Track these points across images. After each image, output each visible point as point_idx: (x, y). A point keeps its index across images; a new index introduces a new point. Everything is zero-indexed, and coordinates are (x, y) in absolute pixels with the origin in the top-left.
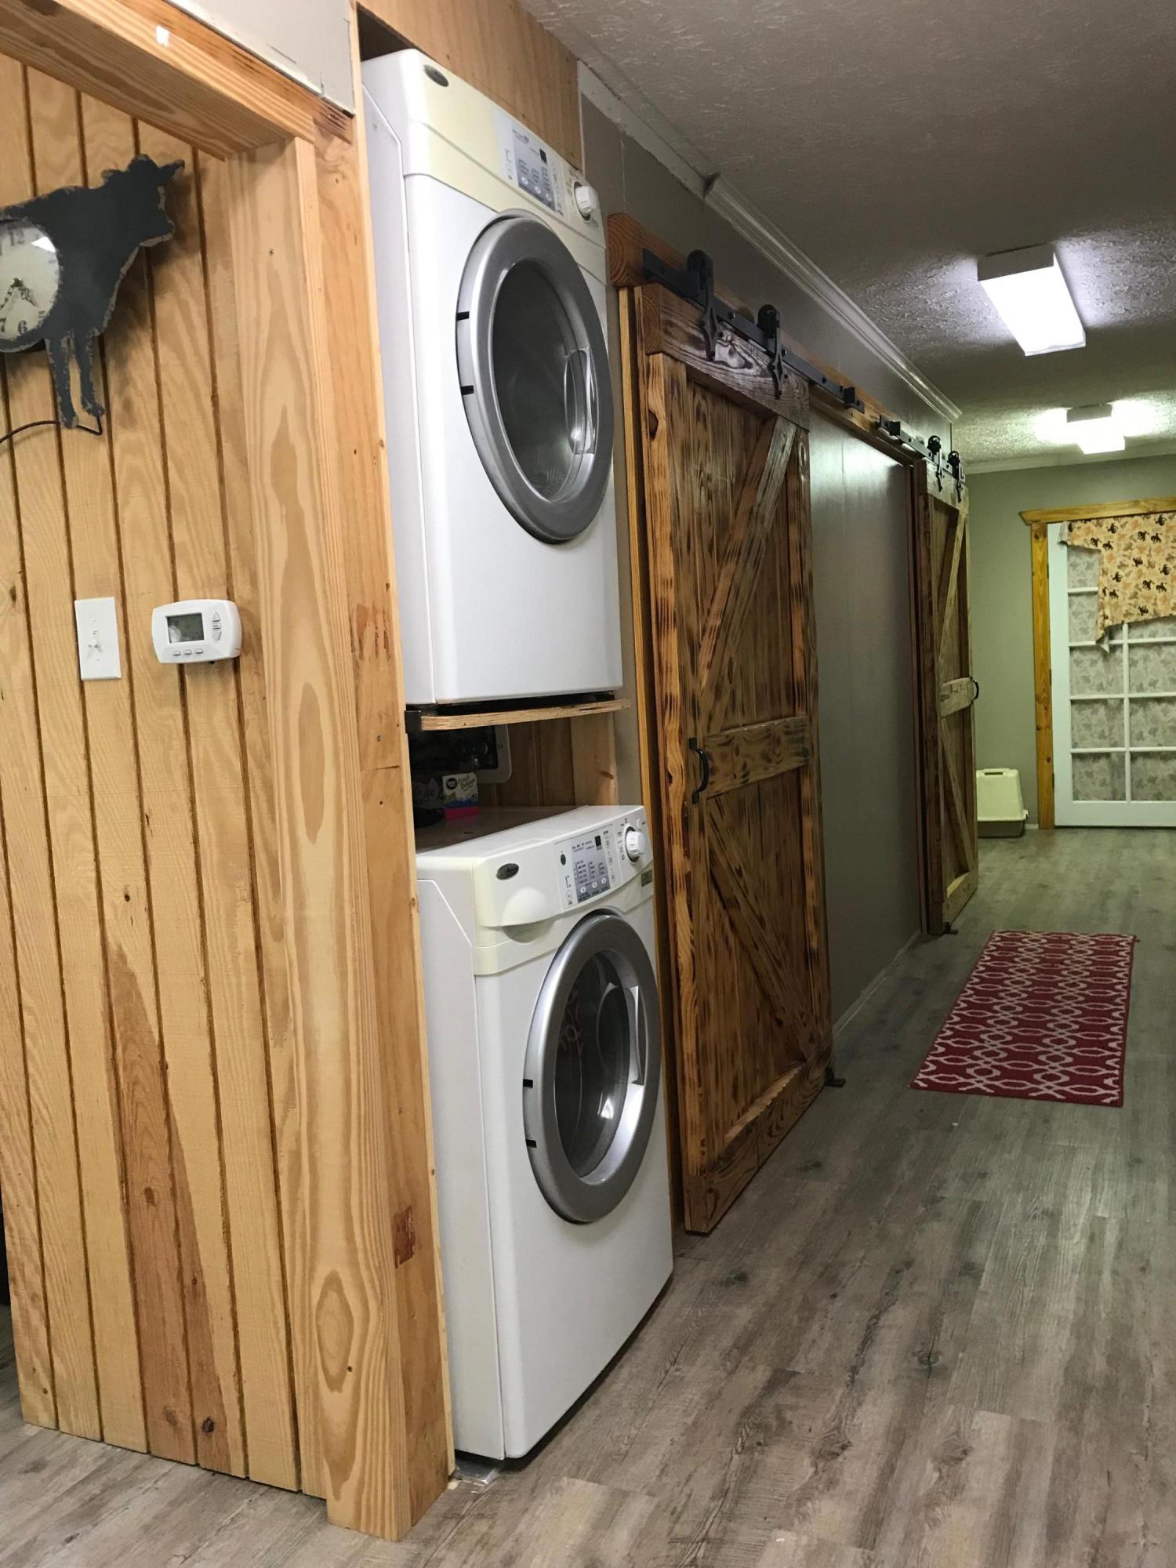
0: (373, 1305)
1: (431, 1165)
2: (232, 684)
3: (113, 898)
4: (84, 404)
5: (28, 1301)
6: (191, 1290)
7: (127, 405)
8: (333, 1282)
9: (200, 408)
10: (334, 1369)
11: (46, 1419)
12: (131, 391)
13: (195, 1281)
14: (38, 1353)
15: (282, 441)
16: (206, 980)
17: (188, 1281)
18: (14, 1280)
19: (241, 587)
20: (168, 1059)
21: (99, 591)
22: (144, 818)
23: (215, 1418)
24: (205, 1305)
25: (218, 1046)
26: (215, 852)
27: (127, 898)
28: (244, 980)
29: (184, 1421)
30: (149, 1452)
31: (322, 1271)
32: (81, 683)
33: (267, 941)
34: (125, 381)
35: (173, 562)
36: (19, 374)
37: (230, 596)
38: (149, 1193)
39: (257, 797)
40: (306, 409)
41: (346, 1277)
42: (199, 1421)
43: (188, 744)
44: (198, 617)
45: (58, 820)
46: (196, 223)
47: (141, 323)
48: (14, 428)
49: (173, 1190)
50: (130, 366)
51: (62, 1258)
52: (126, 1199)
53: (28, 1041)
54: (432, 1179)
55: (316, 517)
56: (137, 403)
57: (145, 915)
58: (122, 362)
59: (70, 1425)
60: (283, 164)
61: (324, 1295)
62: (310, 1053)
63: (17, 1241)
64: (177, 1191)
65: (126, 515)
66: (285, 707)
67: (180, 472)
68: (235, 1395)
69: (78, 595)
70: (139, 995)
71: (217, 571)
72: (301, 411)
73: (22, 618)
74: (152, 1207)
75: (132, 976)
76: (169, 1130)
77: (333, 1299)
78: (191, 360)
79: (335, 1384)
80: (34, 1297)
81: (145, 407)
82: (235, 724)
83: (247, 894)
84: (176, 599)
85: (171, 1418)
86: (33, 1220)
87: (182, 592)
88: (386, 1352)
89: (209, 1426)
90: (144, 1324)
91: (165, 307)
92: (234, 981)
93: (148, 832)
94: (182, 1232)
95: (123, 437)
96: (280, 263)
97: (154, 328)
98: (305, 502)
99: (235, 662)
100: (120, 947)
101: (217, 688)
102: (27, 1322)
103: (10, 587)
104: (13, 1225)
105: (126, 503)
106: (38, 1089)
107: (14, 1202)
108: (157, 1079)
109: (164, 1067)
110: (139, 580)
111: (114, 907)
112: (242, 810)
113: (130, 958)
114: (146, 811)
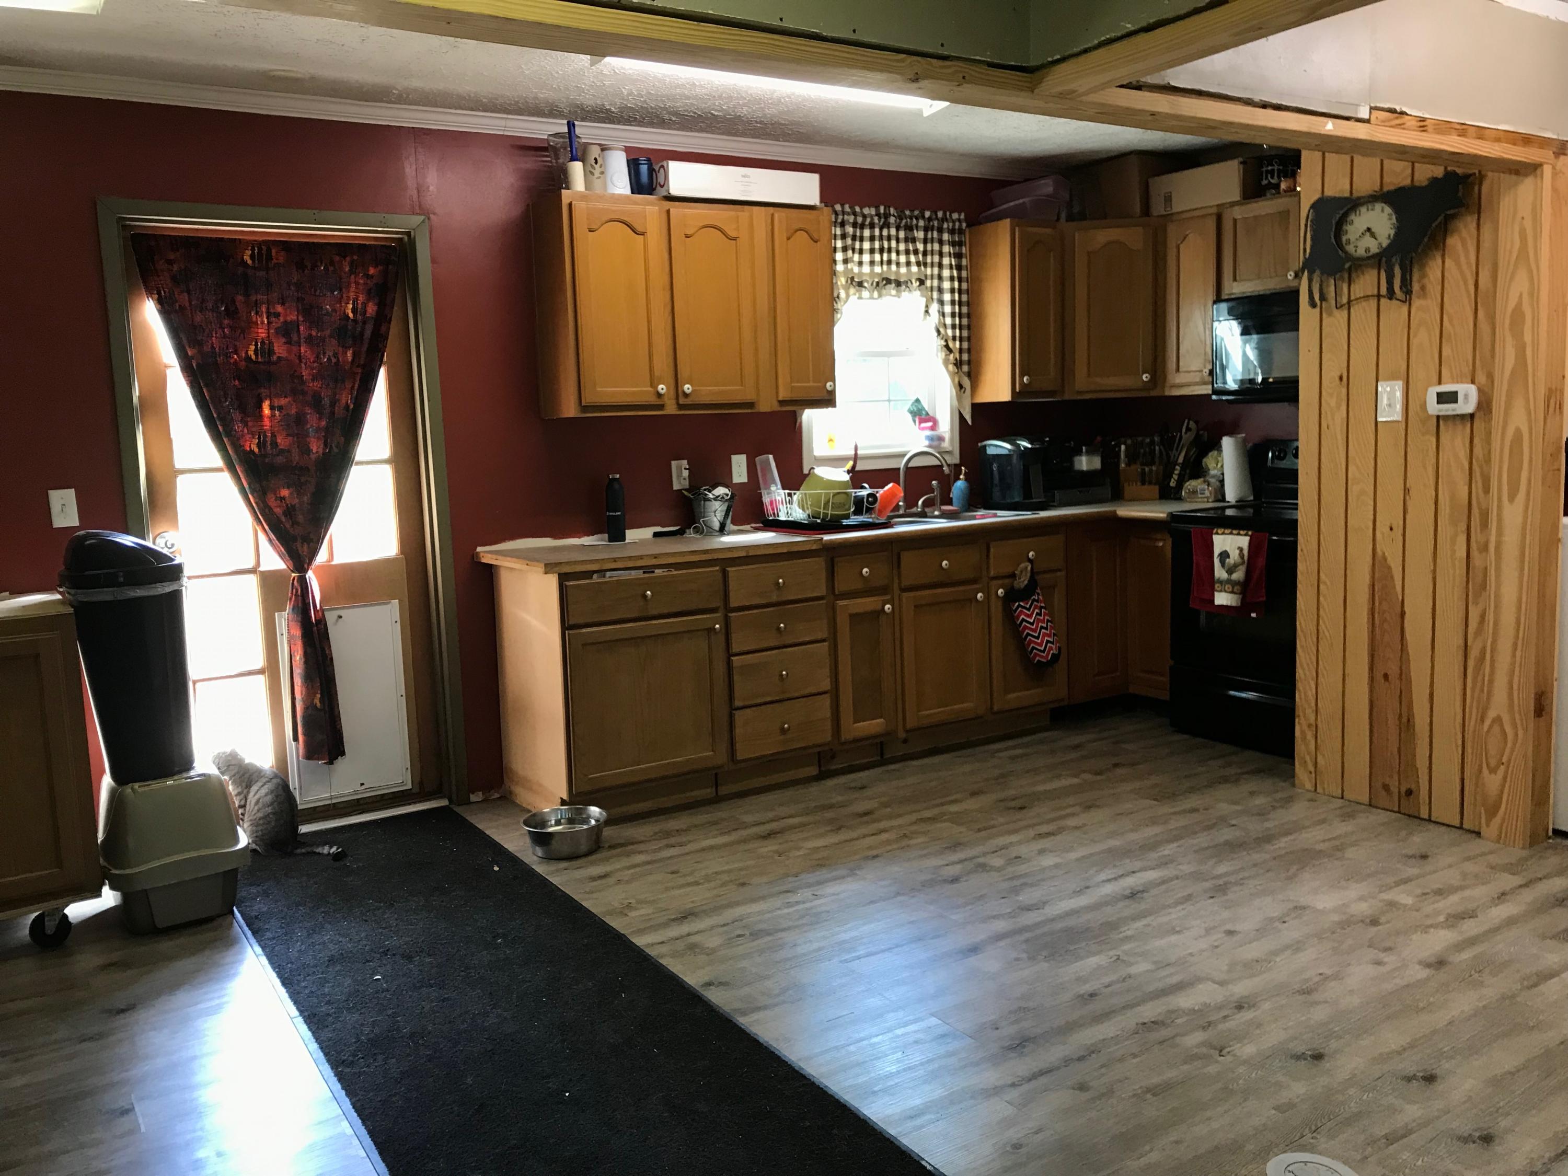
0: (1520, 733)
1: (1555, 675)
2: (1469, 425)
3: (1382, 528)
4: (1401, 288)
5: (1305, 727)
6: (1407, 725)
7: (1423, 288)
8: (1498, 720)
9: (1468, 291)
10: (1493, 763)
11: (1309, 786)
12: (1426, 281)
13: (1409, 720)
14: (1309, 753)
15: (1518, 310)
16: (1434, 571)
17: (1404, 720)
18: (1299, 716)
19: (1481, 378)
20: (1406, 609)
21: (1393, 377)
22: (1406, 491)
23: (1413, 787)
24: (1414, 733)
25: (1437, 603)
26: (1448, 508)
27: (1391, 529)
28: (1458, 572)
29: (1395, 790)
30: (1370, 805)
31: (1491, 714)
32: (1376, 422)
33: (1475, 553)
34: (1423, 276)
35: (1440, 365)
36: (1359, 272)
37: (1473, 382)
38: (1386, 676)
39: (1476, 482)
40: (1534, 293)
41: (1506, 718)
42: (1403, 790)
43: (1438, 453)
44: (1456, 393)
45: (1354, 490)
46: (1476, 200)
47: (1437, 248)
48: (1352, 298)
49: (1401, 675)
50: (1427, 269)
51: (1330, 706)
52: (1372, 679)
53: (1321, 598)
54: (1555, 683)
55: (1533, 347)
56: (1429, 287)
57: (1401, 538)
58: (1422, 267)
59: (1324, 789)
60: (1536, 177)
61: (1491, 727)
62: (1497, 607)
63: (1303, 696)
64: (1404, 675)
65: (1415, 342)
66: (1503, 439)
67: (1451, 321)
68: (1427, 778)
69: (1380, 378)
70: (1392, 577)
71: (1467, 370)
72: (1531, 294)
73: (1344, 391)
74: (1387, 683)
75: (1389, 568)
76: (1402, 645)
77: (1496, 729)
78: (1465, 267)
79: (1493, 771)
80: (1310, 726)
81: (1434, 288)
82: (1467, 445)
83: (1464, 528)
84: (1440, 383)
85: (1386, 787)
86: (1314, 687)
87: (1443, 379)
88: (1525, 756)
89: (1409, 793)
90: (1375, 739)
91: (1453, 241)
92: (1451, 572)
93: (1407, 498)
94: (1404, 697)
95: (1417, 303)
96: (1528, 224)
97: (1444, 250)
98: (1528, 338)
99: (1472, 416)
100: (1384, 554)
101: (1460, 427)
102: (1304, 738)
103: (1339, 374)
104: (1301, 688)
105: (1415, 336)
106: (1324, 622)
107: (1303, 676)
108: (1399, 620)
109: (1403, 614)
110: (1418, 374)
111: (1383, 534)
112: (1466, 488)
113: (1389, 559)
114: (1408, 485)
